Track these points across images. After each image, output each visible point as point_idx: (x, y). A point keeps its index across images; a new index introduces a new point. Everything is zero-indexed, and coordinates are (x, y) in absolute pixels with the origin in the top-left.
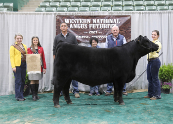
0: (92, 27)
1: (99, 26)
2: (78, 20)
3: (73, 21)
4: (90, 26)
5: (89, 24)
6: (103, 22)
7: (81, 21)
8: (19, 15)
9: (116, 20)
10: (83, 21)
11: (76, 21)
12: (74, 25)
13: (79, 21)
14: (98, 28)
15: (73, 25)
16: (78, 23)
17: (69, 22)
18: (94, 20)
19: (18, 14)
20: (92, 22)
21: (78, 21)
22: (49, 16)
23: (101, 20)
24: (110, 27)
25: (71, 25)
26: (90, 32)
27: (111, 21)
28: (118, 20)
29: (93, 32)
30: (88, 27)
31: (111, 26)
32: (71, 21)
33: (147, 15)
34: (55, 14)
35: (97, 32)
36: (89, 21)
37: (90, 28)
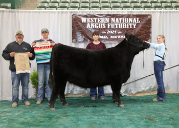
0: (110, 27)
1: (118, 26)
2: (95, 19)
3: (90, 20)
4: (109, 26)
5: (107, 23)
6: (122, 21)
7: (99, 20)
8: (32, 14)
9: (136, 20)
10: (101, 20)
11: (94, 20)
12: (92, 24)
13: (97, 20)
14: (117, 27)
15: (90, 24)
16: (95, 22)
17: (87, 21)
18: (113, 20)
19: (30, 12)
20: (110, 21)
21: (95, 21)
22: (64, 15)
23: (120, 19)
24: (129, 26)
25: (89, 24)
26: (109, 32)
27: (131, 20)
28: (138, 19)
29: (112, 32)
30: (107, 26)
31: (131, 26)
32: (88, 20)
33: (168, 14)
34: (71, 12)
35: (116, 31)
36: (107, 20)
37: (108, 27)
